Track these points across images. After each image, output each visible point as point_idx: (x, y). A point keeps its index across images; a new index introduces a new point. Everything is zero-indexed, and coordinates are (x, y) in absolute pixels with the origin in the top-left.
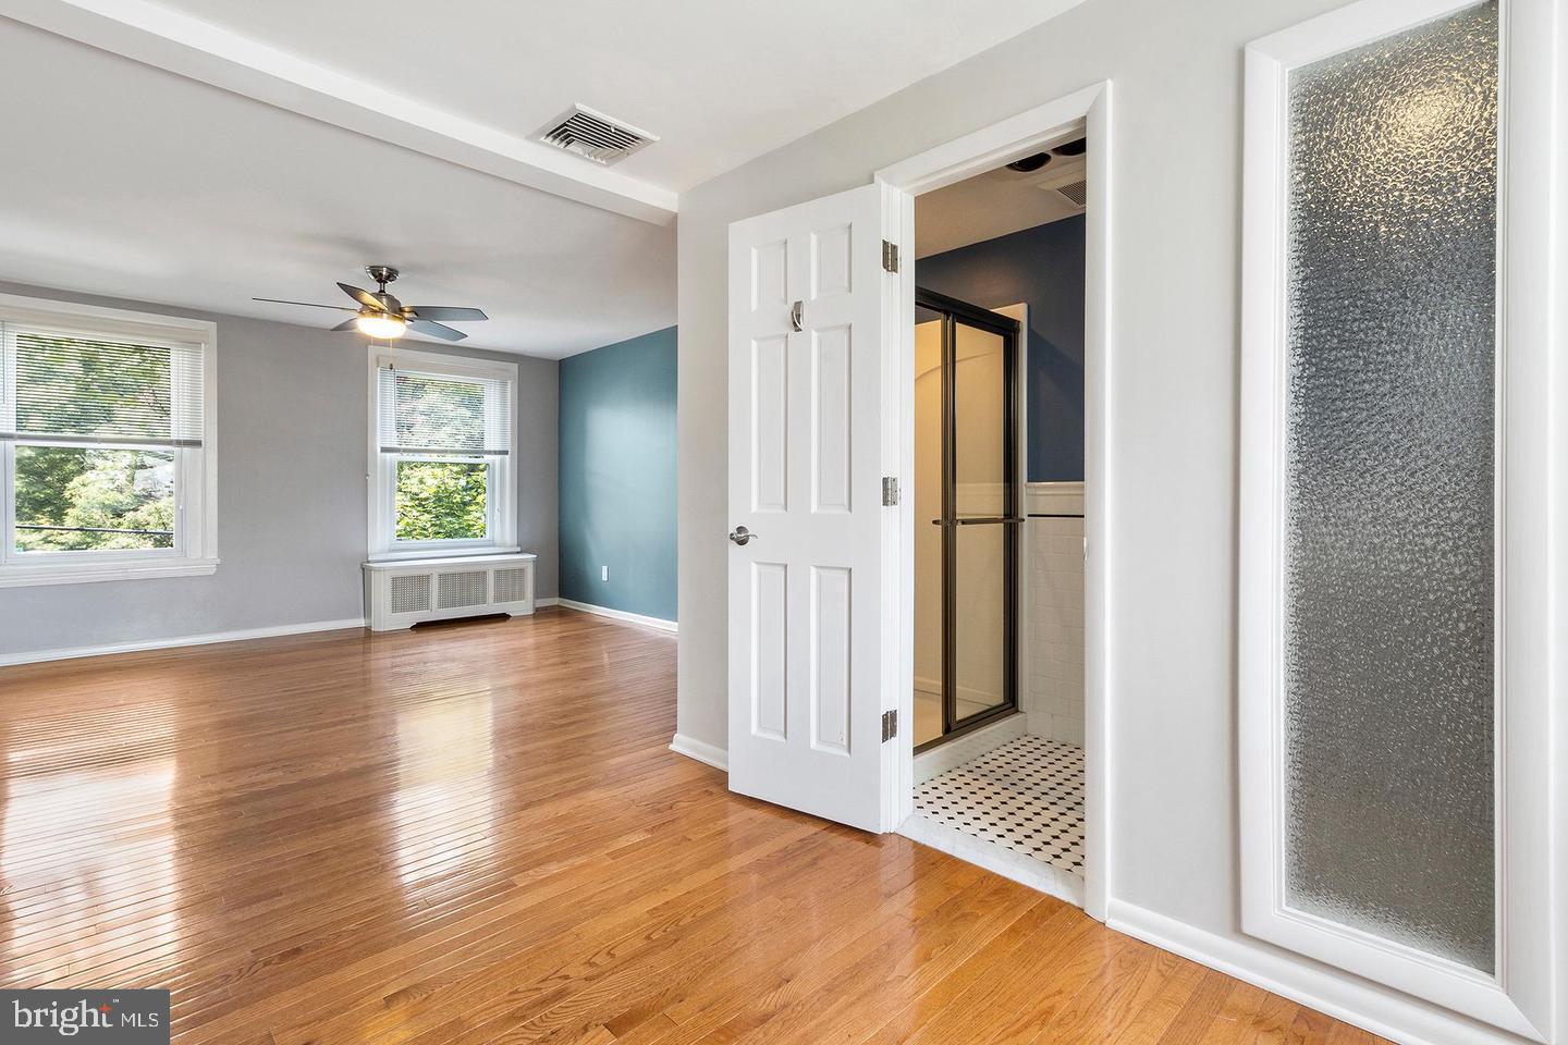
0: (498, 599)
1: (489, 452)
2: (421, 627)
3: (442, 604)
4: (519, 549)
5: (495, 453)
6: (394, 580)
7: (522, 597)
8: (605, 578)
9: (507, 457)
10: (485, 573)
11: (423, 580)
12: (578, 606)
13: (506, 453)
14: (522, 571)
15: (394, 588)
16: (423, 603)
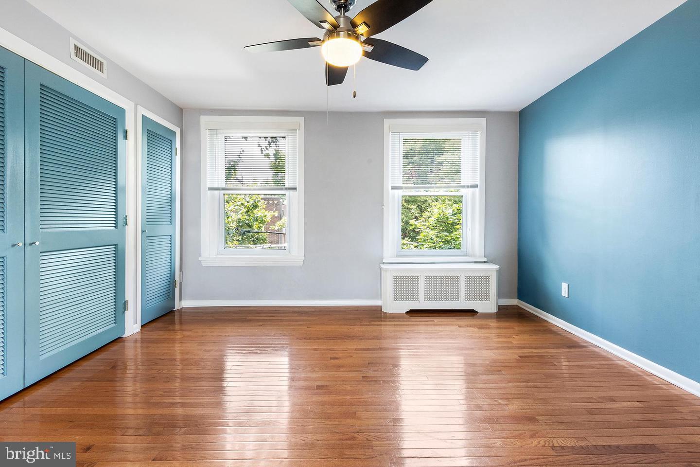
0: (468, 298)
1: (464, 187)
2: (413, 313)
3: (428, 298)
4: (485, 260)
5: (468, 187)
6: (396, 278)
7: (487, 298)
8: (564, 293)
9: (477, 190)
10: (458, 277)
11: (414, 279)
12: (541, 314)
13: (476, 186)
14: (487, 278)
15: (396, 283)
16: (414, 297)
